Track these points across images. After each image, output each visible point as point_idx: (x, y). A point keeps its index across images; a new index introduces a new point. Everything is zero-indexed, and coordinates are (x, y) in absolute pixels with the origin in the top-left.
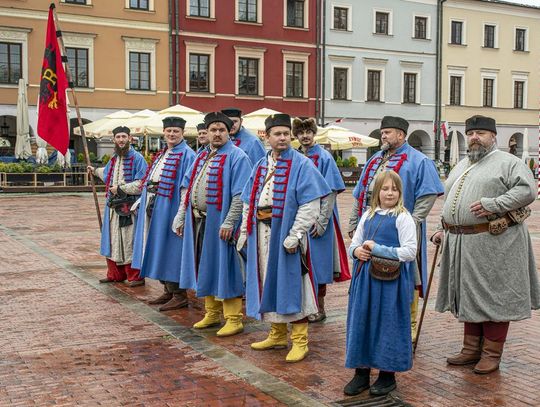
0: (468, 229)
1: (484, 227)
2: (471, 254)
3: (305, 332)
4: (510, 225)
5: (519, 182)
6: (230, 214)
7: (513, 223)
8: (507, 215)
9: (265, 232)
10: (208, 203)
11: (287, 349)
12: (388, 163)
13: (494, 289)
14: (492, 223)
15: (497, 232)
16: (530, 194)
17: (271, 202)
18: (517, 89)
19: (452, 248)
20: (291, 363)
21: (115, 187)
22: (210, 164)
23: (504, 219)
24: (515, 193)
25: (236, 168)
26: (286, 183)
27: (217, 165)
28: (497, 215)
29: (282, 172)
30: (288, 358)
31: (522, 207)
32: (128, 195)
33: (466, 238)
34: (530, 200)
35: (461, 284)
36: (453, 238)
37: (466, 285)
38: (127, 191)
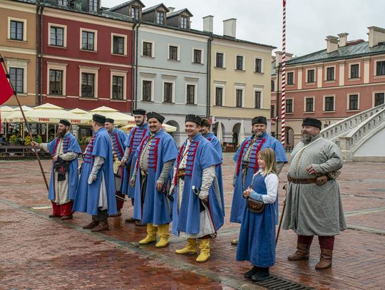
0: (305, 181)
1: (314, 181)
2: (305, 195)
3: (208, 244)
4: (328, 180)
5: (334, 156)
6: (162, 174)
7: (330, 179)
8: (327, 174)
9: (181, 183)
10: (149, 167)
11: (196, 255)
12: (254, 144)
13: (319, 217)
14: (318, 179)
15: (320, 184)
16: (340, 164)
17: (185, 167)
18: (256, 96)
19: (294, 192)
20: (199, 262)
21: (56, 156)
22: (150, 144)
23: (325, 177)
24: (331, 162)
25: (165, 146)
26: (194, 155)
27: (154, 144)
28: (321, 174)
29: (193, 149)
30: (197, 260)
31: (336, 170)
32: (65, 161)
33: (303, 186)
34: (339, 166)
35: (299, 213)
36: (295, 186)
37: (302, 214)
38: (63, 159)
